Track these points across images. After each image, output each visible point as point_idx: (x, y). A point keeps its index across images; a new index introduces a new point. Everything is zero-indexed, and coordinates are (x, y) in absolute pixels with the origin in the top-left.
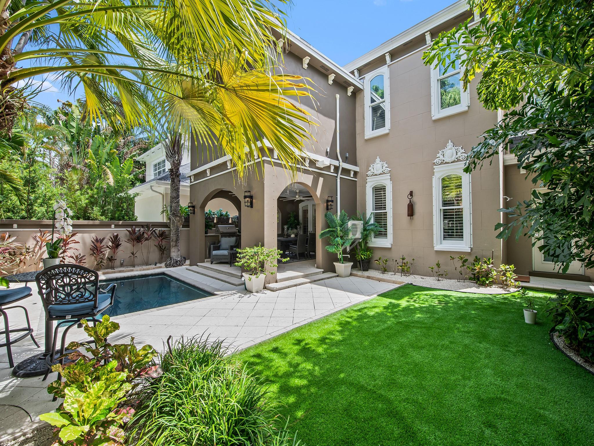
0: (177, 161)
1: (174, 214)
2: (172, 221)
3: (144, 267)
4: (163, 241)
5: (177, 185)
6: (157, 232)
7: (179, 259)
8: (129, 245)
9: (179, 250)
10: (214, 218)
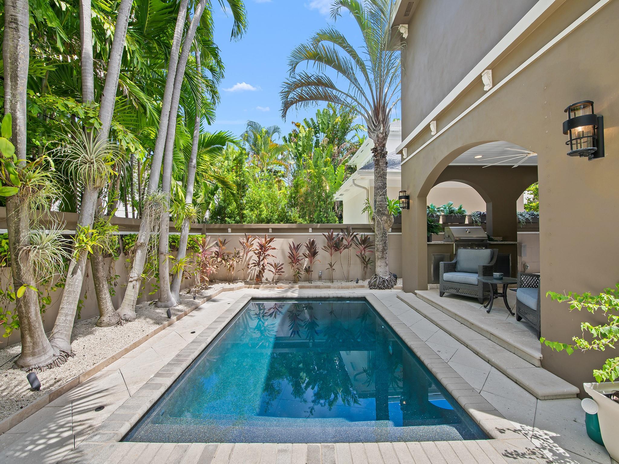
0: (382, 133)
1: (379, 211)
2: (376, 222)
3: (344, 284)
4: (367, 250)
5: (383, 170)
6: (359, 237)
7: (387, 278)
8: (327, 254)
9: (387, 265)
10: (438, 217)
